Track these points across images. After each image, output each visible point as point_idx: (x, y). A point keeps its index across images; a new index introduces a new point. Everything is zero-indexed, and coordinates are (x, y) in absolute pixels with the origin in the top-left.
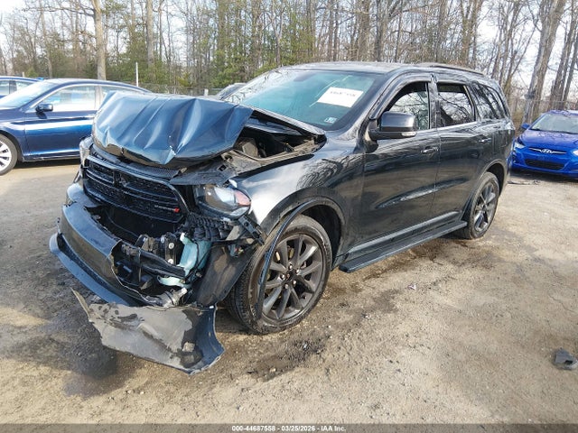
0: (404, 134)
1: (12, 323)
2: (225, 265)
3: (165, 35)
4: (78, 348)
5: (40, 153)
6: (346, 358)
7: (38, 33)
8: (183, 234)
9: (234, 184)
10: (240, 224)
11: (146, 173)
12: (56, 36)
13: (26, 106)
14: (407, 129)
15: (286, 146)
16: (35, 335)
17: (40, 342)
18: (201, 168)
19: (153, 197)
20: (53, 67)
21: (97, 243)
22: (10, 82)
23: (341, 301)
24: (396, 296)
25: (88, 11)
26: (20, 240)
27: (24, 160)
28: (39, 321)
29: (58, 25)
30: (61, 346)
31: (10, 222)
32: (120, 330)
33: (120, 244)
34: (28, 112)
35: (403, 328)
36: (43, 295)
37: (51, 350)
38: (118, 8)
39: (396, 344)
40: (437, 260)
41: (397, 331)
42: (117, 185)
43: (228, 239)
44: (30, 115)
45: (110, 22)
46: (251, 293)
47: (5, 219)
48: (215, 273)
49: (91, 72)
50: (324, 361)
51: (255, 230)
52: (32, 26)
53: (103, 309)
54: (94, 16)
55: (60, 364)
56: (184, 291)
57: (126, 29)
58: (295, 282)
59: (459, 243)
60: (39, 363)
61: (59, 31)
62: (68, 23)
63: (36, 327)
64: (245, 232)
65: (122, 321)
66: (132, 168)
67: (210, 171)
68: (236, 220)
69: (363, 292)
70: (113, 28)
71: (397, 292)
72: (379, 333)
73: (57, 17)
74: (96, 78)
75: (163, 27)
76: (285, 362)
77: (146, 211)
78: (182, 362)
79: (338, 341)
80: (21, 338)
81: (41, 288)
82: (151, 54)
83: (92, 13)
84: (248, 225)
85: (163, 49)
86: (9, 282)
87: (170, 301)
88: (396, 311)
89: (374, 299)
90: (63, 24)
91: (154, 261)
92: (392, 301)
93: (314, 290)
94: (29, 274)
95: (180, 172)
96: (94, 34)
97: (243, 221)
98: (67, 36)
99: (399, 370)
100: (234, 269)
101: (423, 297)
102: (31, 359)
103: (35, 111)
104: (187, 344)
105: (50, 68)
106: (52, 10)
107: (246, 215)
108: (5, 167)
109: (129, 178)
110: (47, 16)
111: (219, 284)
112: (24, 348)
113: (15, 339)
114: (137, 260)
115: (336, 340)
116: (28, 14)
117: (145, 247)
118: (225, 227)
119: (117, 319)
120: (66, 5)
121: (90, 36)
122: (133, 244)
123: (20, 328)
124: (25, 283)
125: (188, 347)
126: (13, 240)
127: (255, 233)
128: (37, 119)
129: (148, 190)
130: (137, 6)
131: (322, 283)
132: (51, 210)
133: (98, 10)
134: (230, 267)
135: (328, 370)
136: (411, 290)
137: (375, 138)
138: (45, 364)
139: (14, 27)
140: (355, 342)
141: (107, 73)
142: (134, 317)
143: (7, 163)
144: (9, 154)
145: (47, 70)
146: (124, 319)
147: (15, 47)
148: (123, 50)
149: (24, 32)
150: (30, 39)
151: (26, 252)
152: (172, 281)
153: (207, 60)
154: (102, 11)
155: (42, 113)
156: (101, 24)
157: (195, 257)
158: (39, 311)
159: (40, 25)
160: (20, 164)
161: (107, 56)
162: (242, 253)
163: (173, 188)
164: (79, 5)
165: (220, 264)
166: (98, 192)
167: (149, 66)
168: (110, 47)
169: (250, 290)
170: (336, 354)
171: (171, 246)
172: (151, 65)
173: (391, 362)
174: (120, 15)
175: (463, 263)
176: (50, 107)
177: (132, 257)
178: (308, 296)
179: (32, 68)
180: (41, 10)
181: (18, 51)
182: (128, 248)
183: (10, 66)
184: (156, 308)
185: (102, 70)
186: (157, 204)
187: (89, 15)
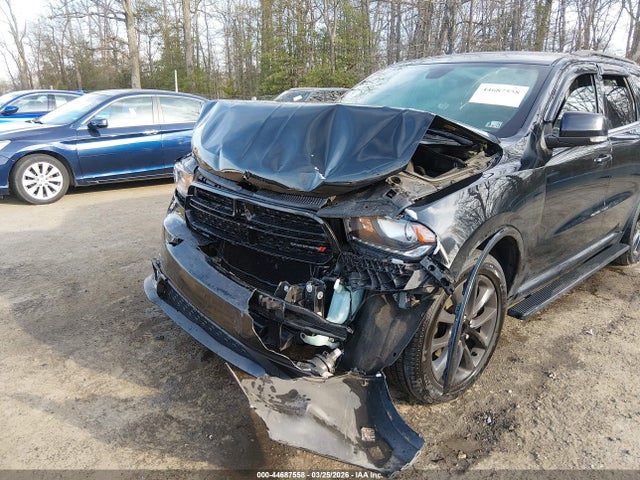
0: (592, 140)
1: (114, 395)
2: (390, 320)
3: (203, 39)
4: (206, 428)
5: (94, 176)
6: (550, 436)
7: (65, 43)
8: (338, 281)
9: (413, 214)
10: (421, 267)
11: (281, 202)
12: (84, 45)
13: (76, 122)
14: (596, 133)
15: (457, 162)
16: (148, 411)
17: (157, 420)
18: (359, 195)
19: (290, 233)
20: (82, 79)
21: (226, 293)
22: (49, 96)
23: (508, 355)
24: (575, 345)
25: (119, 16)
26: (94, 283)
27: (77, 185)
28: (146, 391)
29: (86, 32)
30: (183, 425)
31: (76, 259)
32: (286, 416)
33: (256, 295)
34: (79, 129)
35: (603, 390)
36: (142, 355)
37: (173, 434)
38: (151, 10)
39: (606, 413)
40: (600, 294)
41: (598, 394)
42: (239, 218)
43: (406, 288)
44: (82, 132)
45: (142, 27)
46: (426, 355)
47: (70, 256)
48: (377, 330)
49: (124, 81)
50: (523, 441)
51: (443, 276)
52: (58, 35)
53: (257, 386)
54: (126, 21)
55: (190, 453)
56: (338, 353)
57: (160, 34)
58: (467, 337)
59: (615, 270)
60: (163, 452)
61: (88, 39)
62: (97, 30)
63: (145, 400)
64: (428, 277)
65: (283, 402)
66: (262, 197)
67: (373, 198)
68: (416, 263)
69: (530, 341)
70: (145, 33)
71: (571, 339)
72: (577, 397)
73: (85, 24)
74: (131, 87)
75: (199, 30)
76: (472, 444)
77: (276, 250)
78: (371, 459)
79: (528, 412)
80: (130, 417)
81: (138, 345)
82: (189, 60)
83: (124, 17)
84: (432, 268)
85: (201, 54)
86: (95, 338)
87: (326, 366)
88: (583, 366)
89: (548, 350)
90: (92, 32)
91: (300, 316)
92: (571, 352)
93: (487, 344)
94: (117, 327)
95: (329, 200)
96: (126, 40)
97: (427, 263)
98: (96, 43)
99: (627, 452)
100: (405, 324)
101: (606, 344)
102: (152, 446)
103: (86, 128)
104: (363, 429)
105: (80, 81)
106: (78, 15)
107: (430, 254)
108: (56, 194)
109: (255, 209)
110: (74, 22)
111: (385, 345)
112: (139, 431)
113: (124, 417)
114: (280, 315)
115: (526, 411)
116: (53, 22)
117: (288, 298)
118: (401, 272)
119: (275, 399)
120: (94, 9)
121: (122, 43)
122: (272, 294)
123: (126, 401)
124: (116, 339)
125: (368, 434)
126: (86, 282)
127: (444, 279)
128: (89, 136)
129: (282, 223)
130: (170, 7)
131: (496, 335)
132: (120, 243)
133: (130, 14)
134: (399, 322)
135: (536, 456)
136: (588, 337)
137: (551, 145)
138: (171, 452)
139: (39, 37)
140: (551, 412)
141: (142, 83)
142: (293, 395)
143: (58, 189)
144: (60, 179)
145: (77, 83)
146: (284, 398)
147: (41, 60)
148: (157, 57)
149: (50, 42)
150: (57, 49)
151: (106, 297)
152: (321, 340)
153: (249, 64)
154: (134, 15)
155: (96, 130)
156: (132, 29)
157: (348, 308)
158: (142, 377)
159: (67, 34)
160: (73, 189)
161: (141, 64)
162: (417, 305)
163: (321, 222)
164: (107, 9)
165: (382, 316)
166: (206, 225)
167: (189, 74)
168: (142, 54)
169: (424, 352)
170: (534, 431)
171: (320, 295)
172: (190, 72)
173: (610, 439)
174: (153, 19)
175: (632, 297)
176: (104, 123)
177: (272, 311)
178: (480, 352)
179: (60, 81)
180: (68, 16)
181: (45, 63)
182: (269, 301)
183: (36, 80)
184: (314, 379)
185: (136, 79)
186: (294, 241)
187: (120, 19)
